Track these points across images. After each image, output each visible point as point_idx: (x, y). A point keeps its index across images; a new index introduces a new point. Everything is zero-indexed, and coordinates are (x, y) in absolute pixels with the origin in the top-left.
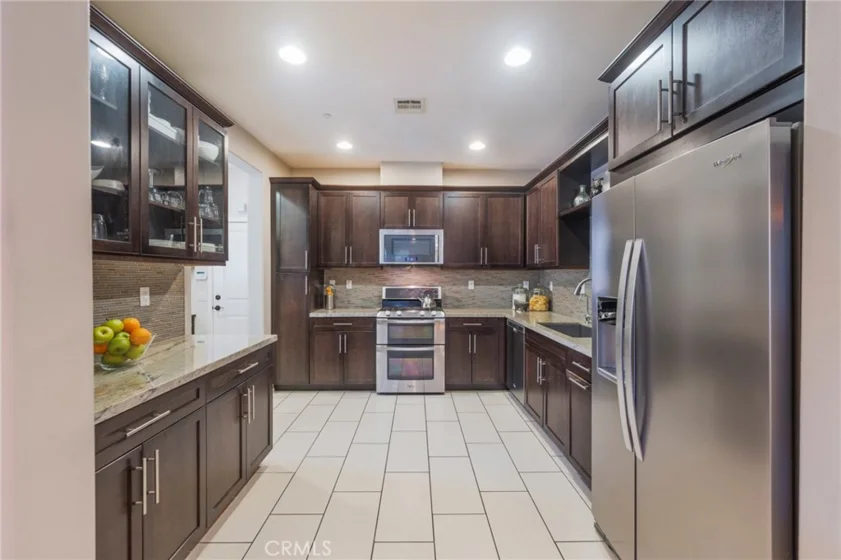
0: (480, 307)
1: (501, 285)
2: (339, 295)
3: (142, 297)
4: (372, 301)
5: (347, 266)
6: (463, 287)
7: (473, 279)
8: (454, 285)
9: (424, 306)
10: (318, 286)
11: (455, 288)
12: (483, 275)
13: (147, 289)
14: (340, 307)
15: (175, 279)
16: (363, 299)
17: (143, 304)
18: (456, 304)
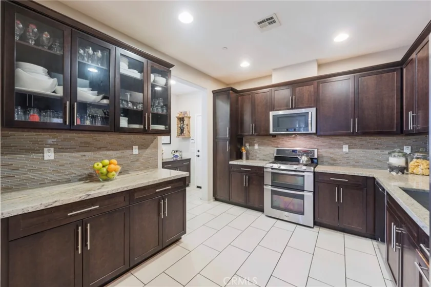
0: (354, 166)
1: (377, 149)
2: (251, 152)
3: (134, 150)
4: (270, 157)
5: (252, 135)
6: (337, 150)
7: (346, 144)
8: (330, 148)
9: (301, 162)
10: (239, 146)
11: (331, 150)
12: (357, 140)
13: (137, 147)
14: (252, 159)
15: (152, 142)
16: (264, 155)
17: (134, 153)
18: (332, 162)
